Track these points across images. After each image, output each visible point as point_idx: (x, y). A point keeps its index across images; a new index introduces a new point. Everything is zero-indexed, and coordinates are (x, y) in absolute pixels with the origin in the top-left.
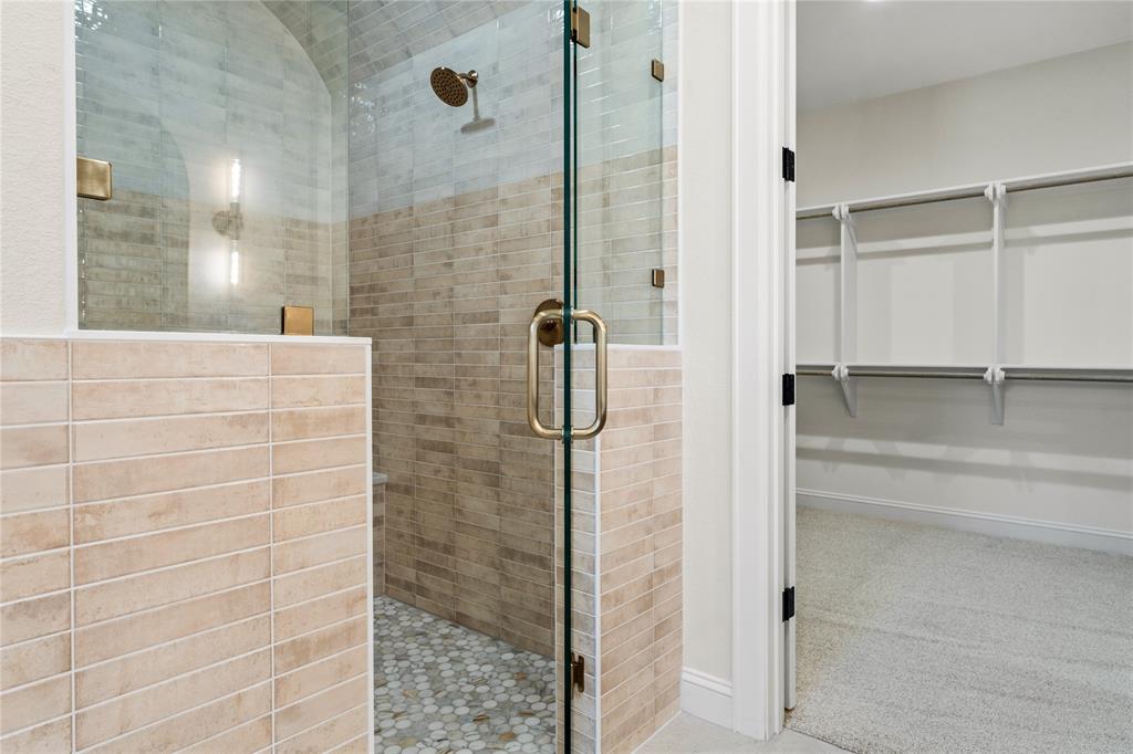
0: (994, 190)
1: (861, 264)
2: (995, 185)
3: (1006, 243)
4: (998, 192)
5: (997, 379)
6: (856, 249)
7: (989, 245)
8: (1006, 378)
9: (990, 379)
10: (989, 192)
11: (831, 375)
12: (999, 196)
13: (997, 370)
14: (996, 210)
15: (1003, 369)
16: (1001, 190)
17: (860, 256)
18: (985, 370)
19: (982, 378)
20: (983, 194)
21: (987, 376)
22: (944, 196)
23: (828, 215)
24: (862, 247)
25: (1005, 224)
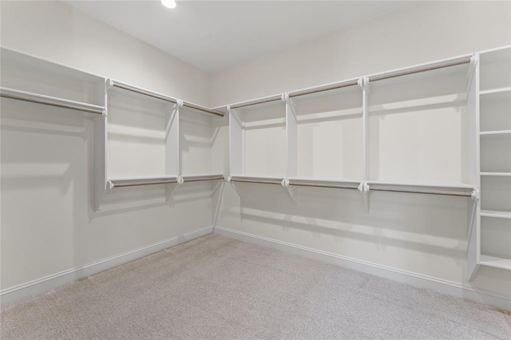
0: (363, 81)
1: (299, 126)
2: (363, 78)
3: (370, 114)
4: (365, 81)
5: (365, 190)
6: (296, 119)
7: (360, 115)
8: (370, 189)
9: (361, 190)
10: (360, 82)
11: (281, 184)
12: (365, 84)
13: (365, 185)
14: (364, 92)
15: (368, 184)
16: (366, 80)
17: (298, 122)
18: (359, 184)
19: (357, 189)
20: (357, 84)
21: (360, 187)
22: (336, 86)
23: (279, 99)
24: (299, 118)
25: (369, 103)
